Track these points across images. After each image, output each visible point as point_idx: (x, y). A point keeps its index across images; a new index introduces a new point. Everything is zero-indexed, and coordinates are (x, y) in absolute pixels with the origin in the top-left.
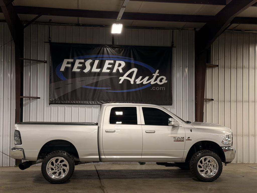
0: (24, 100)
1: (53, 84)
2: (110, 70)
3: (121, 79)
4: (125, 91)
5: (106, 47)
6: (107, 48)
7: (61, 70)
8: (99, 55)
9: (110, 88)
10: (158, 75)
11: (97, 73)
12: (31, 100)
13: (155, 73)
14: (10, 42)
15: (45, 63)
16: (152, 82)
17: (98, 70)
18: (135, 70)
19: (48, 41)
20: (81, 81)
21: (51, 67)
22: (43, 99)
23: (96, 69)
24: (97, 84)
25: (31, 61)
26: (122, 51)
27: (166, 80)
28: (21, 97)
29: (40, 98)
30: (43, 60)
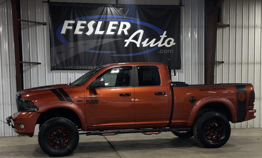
0: (23, 65)
1: (54, 48)
3: (126, 42)
4: (131, 55)
5: (109, 7)
6: (111, 8)
7: (61, 33)
8: (102, 16)
9: (115, 52)
11: (101, 35)
12: (31, 65)
13: (162, 35)
14: (5, 3)
15: (44, 25)
16: (160, 44)
17: (102, 33)
19: (47, 1)
21: (51, 29)
22: (44, 65)
23: (99, 31)
25: (29, 23)
26: (127, 11)
27: (174, 42)
28: (21, 62)
29: (41, 63)
30: (42, 22)
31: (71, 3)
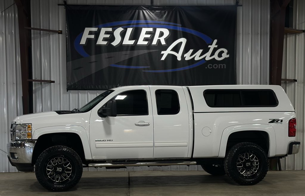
0: (33, 84)
1: (70, 63)
2: (147, 42)
3: (163, 54)
4: (169, 71)
5: (142, 9)
6: (144, 11)
7: (80, 44)
8: (133, 21)
9: (149, 67)
10: (216, 46)
11: (130, 46)
12: (43, 84)
13: (211, 44)
14: (13, 6)
15: (59, 33)
16: (208, 56)
17: (132, 42)
18: (183, 40)
19: (63, 3)
20: (109, 58)
21: (68, 39)
22: (58, 83)
24: (130, 61)
25: (42, 31)
26: (165, 14)
27: (227, 54)
28: (30, 80)
29: (54, 81)
30: (57, 30)
31: (93, 5)
